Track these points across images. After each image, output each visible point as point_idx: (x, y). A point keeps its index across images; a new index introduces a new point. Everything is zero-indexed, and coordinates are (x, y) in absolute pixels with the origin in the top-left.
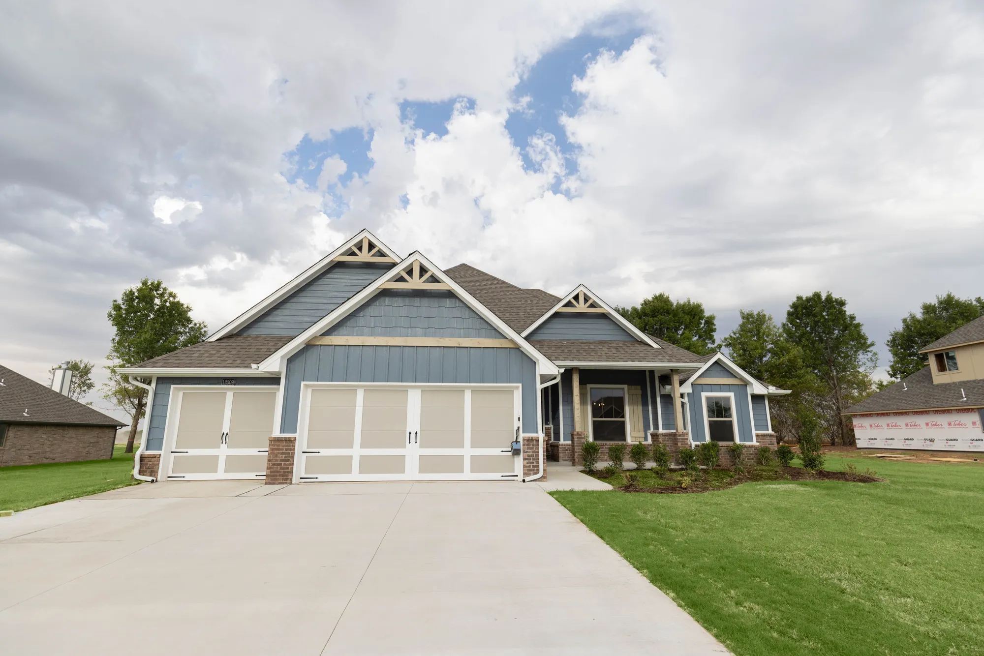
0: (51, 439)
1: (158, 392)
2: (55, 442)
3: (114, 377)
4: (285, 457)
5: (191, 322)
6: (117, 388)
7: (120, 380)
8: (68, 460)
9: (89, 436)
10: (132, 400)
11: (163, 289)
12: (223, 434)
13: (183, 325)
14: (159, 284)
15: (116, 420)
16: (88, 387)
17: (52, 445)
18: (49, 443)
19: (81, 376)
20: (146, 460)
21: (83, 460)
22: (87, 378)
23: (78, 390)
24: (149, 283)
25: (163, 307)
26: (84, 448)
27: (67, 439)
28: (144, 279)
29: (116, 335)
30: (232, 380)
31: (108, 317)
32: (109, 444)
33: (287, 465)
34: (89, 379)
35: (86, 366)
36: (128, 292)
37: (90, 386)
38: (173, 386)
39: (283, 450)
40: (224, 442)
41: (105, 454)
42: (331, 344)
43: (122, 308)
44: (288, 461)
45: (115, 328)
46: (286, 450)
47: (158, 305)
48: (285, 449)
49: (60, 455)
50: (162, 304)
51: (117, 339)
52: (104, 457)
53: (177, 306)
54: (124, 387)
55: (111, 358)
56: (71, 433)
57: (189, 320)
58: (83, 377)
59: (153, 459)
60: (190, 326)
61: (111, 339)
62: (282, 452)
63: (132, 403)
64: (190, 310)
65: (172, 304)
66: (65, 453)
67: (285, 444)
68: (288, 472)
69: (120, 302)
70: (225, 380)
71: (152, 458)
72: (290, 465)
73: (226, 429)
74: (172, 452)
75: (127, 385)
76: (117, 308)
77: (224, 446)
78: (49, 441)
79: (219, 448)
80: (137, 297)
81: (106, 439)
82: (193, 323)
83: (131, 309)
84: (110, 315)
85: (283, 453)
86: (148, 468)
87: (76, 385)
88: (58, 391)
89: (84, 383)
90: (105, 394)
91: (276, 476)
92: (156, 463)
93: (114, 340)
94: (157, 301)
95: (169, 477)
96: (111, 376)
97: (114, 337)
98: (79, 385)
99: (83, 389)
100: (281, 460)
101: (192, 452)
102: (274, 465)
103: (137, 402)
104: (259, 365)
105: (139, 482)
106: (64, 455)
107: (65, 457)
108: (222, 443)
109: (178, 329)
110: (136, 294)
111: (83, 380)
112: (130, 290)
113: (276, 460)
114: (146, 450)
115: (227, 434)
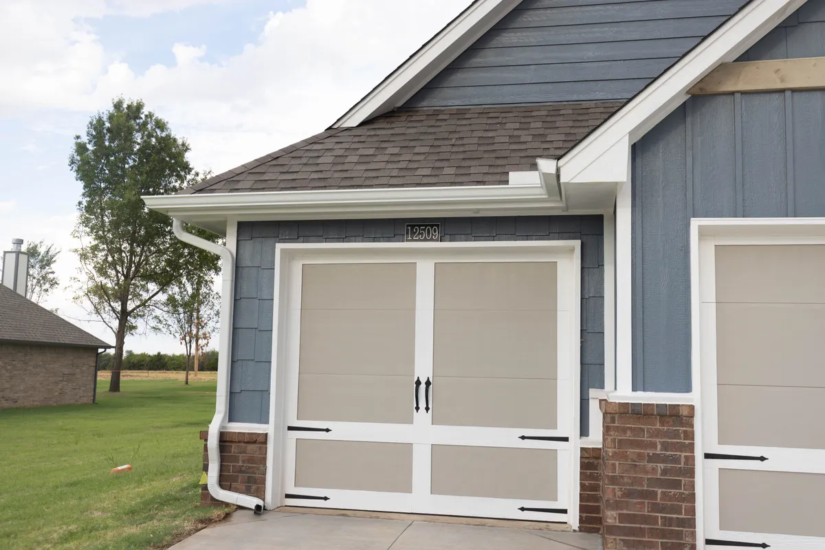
0: (9, 367)
1: (246, 261)
2: (16, 372)
3: (84, 266)
4: (665, 472)
5: (190, 170)
6: (91, 284)
7: (94, 272)
8: (36, 403)
9: (62, 365)
10: (112, 303)
11: (146, 116)
12: (418, 383)
13: (179, 177)
14: (139, 107)
15: (96, 338)
16: (51, 285)
17: (11, 378)
18: (8, 374)
19: (42, 267)
20: (234, 449)
21: (55, 404)
22: (50, 271)
23: (37, 289)
24: (125, 106)
25: (146, 146)
26: (56, 383)
27: (31, 368)
28: (116, 100)
29: (83, 195)
30: (432, 226)
31: (70, 165)
32: (89, 378)
33: (674, 498)
34: (53, 273)
35: (48, 252)
36: (95, 122)
37: (53, 283)
38: (279, 247)
39: (654, 446)
40: (422, 404)
41: (85, 394)
42: (779, 86)
43: (87, 150)
44: (677, 484)
45: (81, 184)
46: (665, 447)
47: (138, 144)
48: (663, 444)
49: (23, 395)
50: (145, 141)
51: (85, 201)
52: (85, 400)
53: (167, 144)
54: (99, 284)
55: (78, 235)
56: (37, 358)
57: (187, 168)
58: (45, 268)
59: (250, 447)
60: (189, 177)
61: (77, 203)
62: (651, 452)
63: (114, 310)
64: (187, 149)
65: (159, 140)
66: (30, 392)
67: (658, 426)
68: (681, 523)
69: (85, 139)
70: (413, 227)
71: (248, 442)
72: (684, 500)
73: (423, 370)
74: (290, 428)
75: (104, 281)
76: (81, 148)
77: (422, 417)
78: (7, 370)
79: (410, 421)
80: (109, 130)
81: (84, 368)
82: (193, 172)
83: (101, 152)
84: (72, 162)
85: (654, 458)
86: (241, 472)
87: (35, 281)
88: (11, 287)
89: (44, 278)
90: (74, 295)
91: (641, 532)
92: (257, 455)
93: (80, 203)
94: (138, 137)
95: (288, 496)
96: (80, 266)
97: (81, 200)
98: (39, 281)
99: (44, 287)
100: (651, 482)
101: (343, 431)
102: (629, 494)
103: (119, 309)
104: (561, 162)
105: (228, 512)
106: (29, 394)
107: (31, 399)
108: (417, 408)
109: (170, 183)
110: (108, 125)
111: (44, 272)
112: (97, 117)
113: (636, 481)
114: (230, 420)
115: (428, 383)
